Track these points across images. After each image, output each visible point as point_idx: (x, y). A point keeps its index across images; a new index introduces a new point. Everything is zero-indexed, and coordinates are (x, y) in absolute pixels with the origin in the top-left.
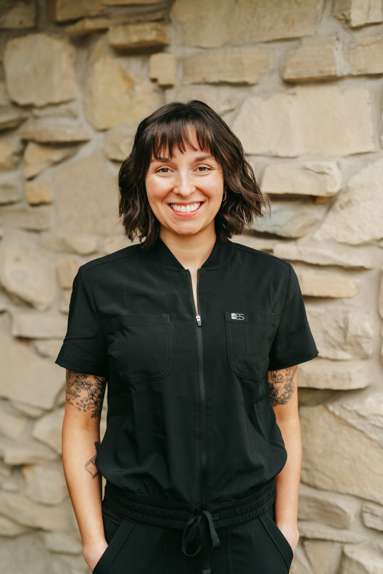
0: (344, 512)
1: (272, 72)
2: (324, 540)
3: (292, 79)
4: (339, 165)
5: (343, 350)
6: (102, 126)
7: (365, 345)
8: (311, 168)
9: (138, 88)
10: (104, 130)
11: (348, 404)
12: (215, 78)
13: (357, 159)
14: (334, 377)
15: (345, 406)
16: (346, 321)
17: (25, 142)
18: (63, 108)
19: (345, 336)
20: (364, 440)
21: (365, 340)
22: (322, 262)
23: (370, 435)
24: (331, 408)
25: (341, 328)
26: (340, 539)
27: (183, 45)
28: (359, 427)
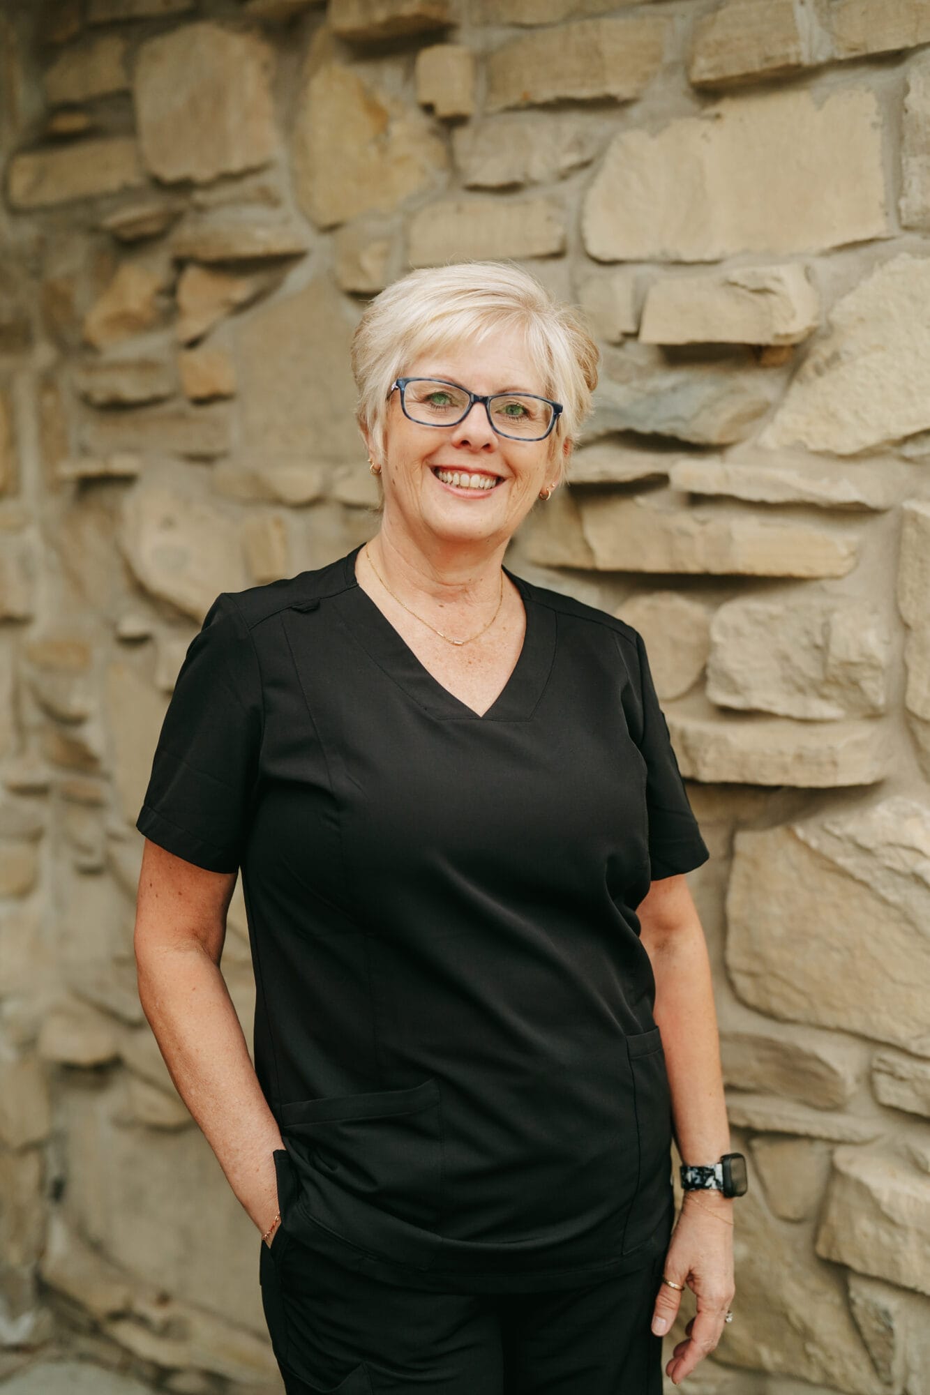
0: (833, 1071)
1: (671, 69)
2: (792, 1136)
3: (707, 82)
4: (808, 274)
5: (823, 697)
6: (328, 219)
7: (868, 685)
8: (742, 282)
9: (396, 129)
10: (332, 228)
11: (835, 824)
12: (546, 93)
13: (849, 258)
14: (800, 758)
15: (829, 826)
16: (826, 628)
17: (180, 264)
18: (250, 184)
19: (825, 665)
20: (872, 904)
21: (868, 673)
22: (772, 497)
23: (883, 892)
24: (800, 832)
25: (817, 647)
26: (825, 1134)
27: (486, 23)
28: (860, 874)
